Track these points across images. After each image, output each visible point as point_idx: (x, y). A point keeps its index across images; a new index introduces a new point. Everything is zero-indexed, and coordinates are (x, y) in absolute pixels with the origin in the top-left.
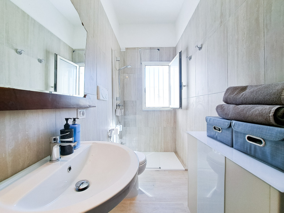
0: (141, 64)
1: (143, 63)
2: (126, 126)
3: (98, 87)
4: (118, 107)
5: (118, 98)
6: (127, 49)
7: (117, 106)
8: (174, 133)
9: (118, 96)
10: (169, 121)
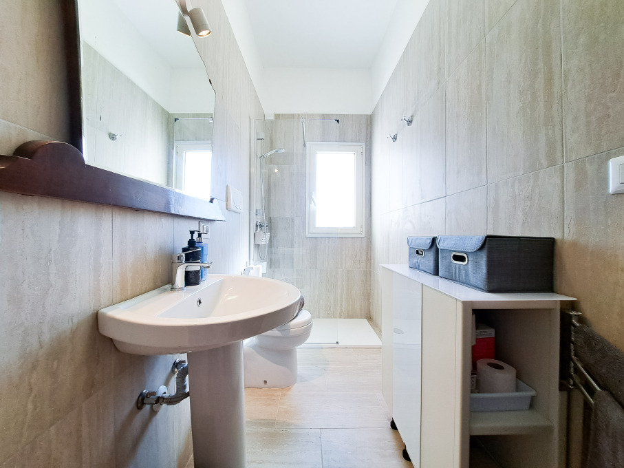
0: (305, 145)
1: (308, 144)
2: (273, 267)
3: (227, 187)
4: (259, 229)
5: (258, 212)
6: (277, 116)
7: (257, 226)
8: (366, 281)
9: (259, 207)
10: (358, 258)
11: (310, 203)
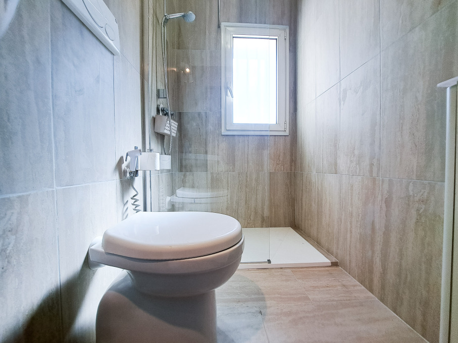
0: (219, 27)
1: (223, 24)
2: (184, 170)
4: (161, 113)
5: (161, 93)
7: (158, 110)
8: (291, 185)
9: (161, 87)
11: (226, 94)
